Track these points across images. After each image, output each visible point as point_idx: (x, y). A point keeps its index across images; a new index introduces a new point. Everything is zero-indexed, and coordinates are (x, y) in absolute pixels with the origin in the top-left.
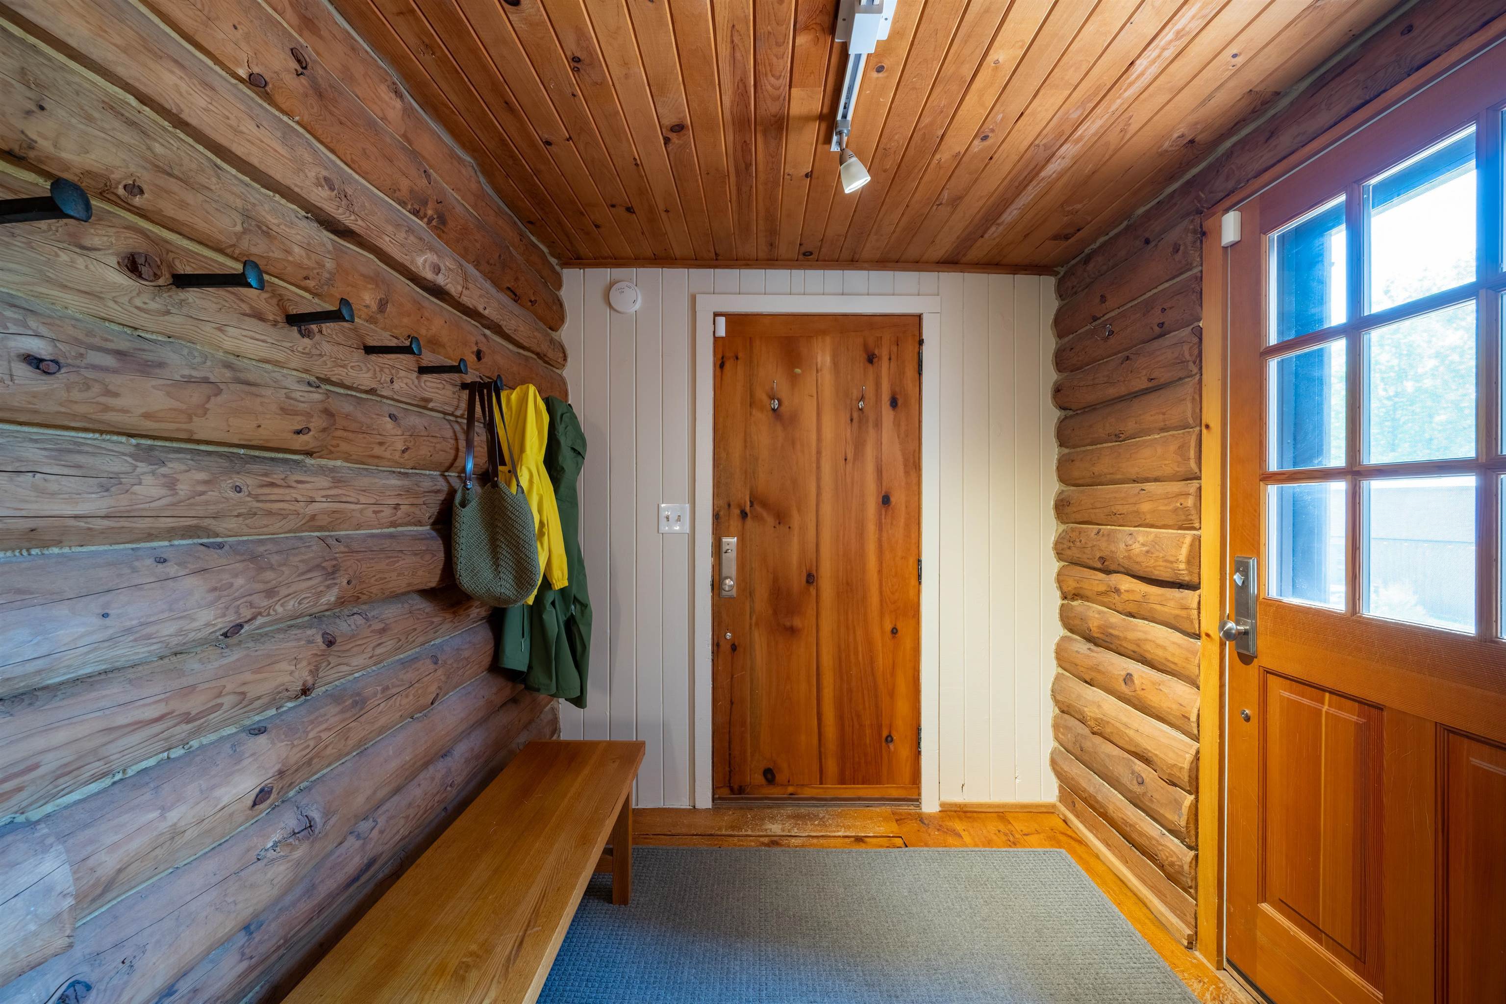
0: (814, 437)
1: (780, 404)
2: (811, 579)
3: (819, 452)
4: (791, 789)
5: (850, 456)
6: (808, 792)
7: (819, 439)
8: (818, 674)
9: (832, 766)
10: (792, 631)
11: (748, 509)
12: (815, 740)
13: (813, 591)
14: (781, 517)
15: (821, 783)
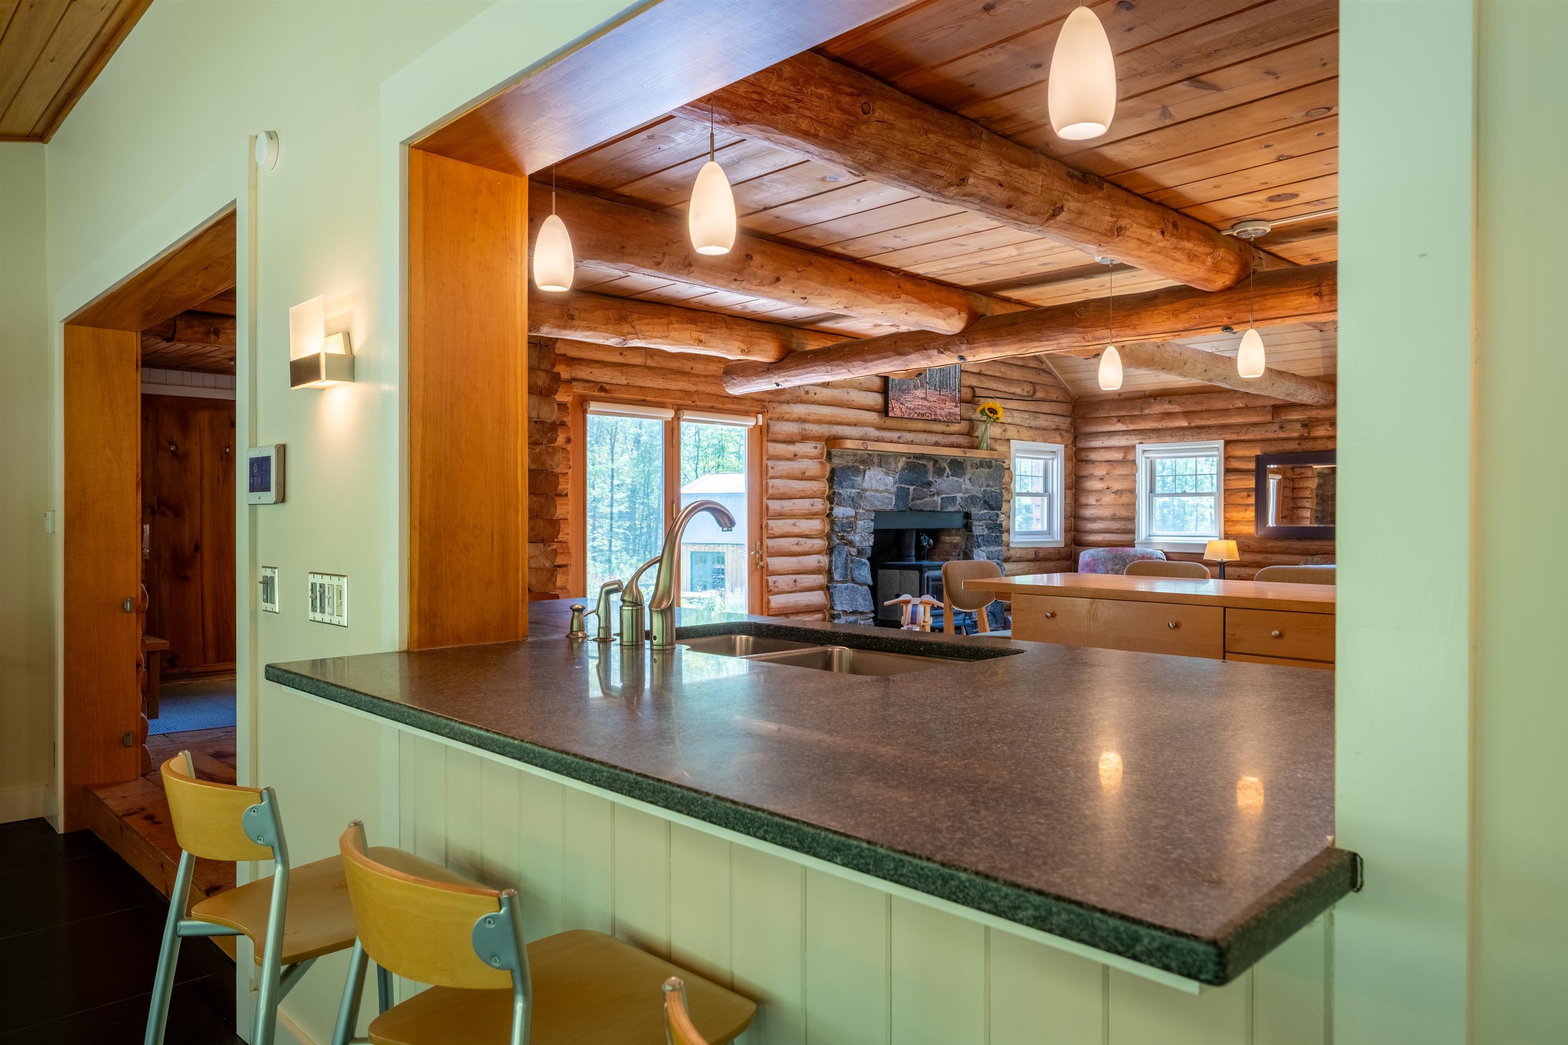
0: (198, 468)
1: (177, 447)
2: (197, 548)
3: (202, 476)
4: (185, 669)
5: (221, 478)
6: (197, 669)
7: (202, 468)
8: (202, 602)
9: (211, 653)
10: (185, 579)
11: (156, 508)
12: (201, 640)
13: (199, 556)
14: (178, 513)
15: (205, 663)
